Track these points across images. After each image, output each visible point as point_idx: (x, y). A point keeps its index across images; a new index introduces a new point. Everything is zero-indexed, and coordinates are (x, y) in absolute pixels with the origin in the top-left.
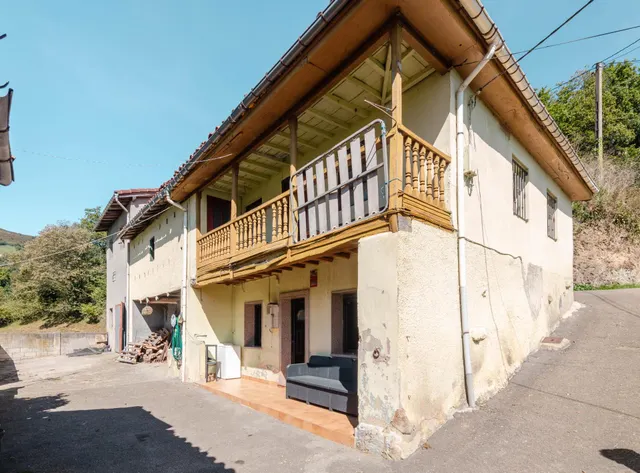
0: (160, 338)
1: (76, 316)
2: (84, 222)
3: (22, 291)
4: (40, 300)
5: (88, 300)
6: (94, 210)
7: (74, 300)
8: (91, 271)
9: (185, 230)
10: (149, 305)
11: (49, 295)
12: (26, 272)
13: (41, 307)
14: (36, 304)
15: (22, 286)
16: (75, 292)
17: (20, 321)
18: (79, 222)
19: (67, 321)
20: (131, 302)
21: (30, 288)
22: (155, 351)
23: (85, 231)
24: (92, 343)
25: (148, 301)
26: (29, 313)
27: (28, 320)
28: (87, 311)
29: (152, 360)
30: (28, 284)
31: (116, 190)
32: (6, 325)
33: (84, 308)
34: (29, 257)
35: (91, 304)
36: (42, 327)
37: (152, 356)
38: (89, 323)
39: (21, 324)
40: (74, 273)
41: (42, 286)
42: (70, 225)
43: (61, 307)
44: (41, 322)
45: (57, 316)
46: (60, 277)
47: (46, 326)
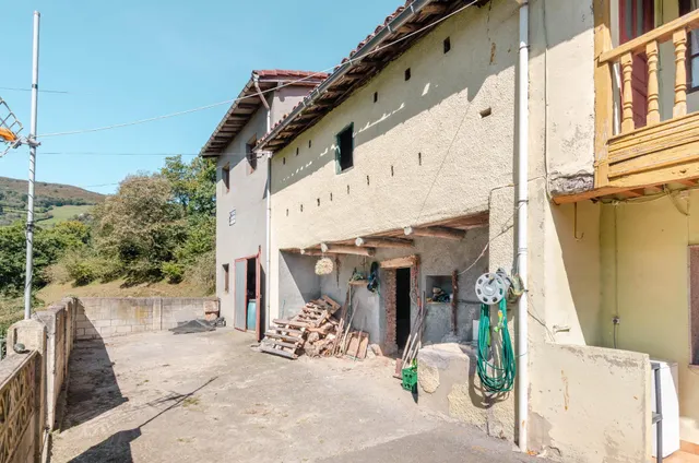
0: (325, 314)
1: (156, 275)
2: (165, 172)
3: (104, 246)
4: (121, 258)
5: (169, 258)
6: (175, 159)
7: (156, 257)
8: (173, 225)
9: (524, 53)
10: (328, 255)
11: (130, 252)
12: (107, 226)
13: (121, 265)
14: (116, 261)
15: (103, 241)
16: (156, 247)
17: (100, 280)
18: (159, 172)
19: (147, 281)
20: (277, 252)
21: (112, 243)
22: (321, 337)
23: (165, 180)
24: (198, 312)
25: (324, 248)
26: (108, 270)
27: (108, 278)
28: (169, 270)
29: (321, 352)
30: (109, 239)
31: (256, 69)
32: (87, 283)
33: (166, 266)
34: (110, 208)
35: (172, 262)
36: (122, 286)
37: (320, 344)
38: (170, 283)
39: (103, 282)
40: (156, 227)
41: (123, 242)
42: (149, 175)
43: (142, 265)
44: (121, 281)
45: (137, 274)
46: (141, 232)
47: (126, 285)
